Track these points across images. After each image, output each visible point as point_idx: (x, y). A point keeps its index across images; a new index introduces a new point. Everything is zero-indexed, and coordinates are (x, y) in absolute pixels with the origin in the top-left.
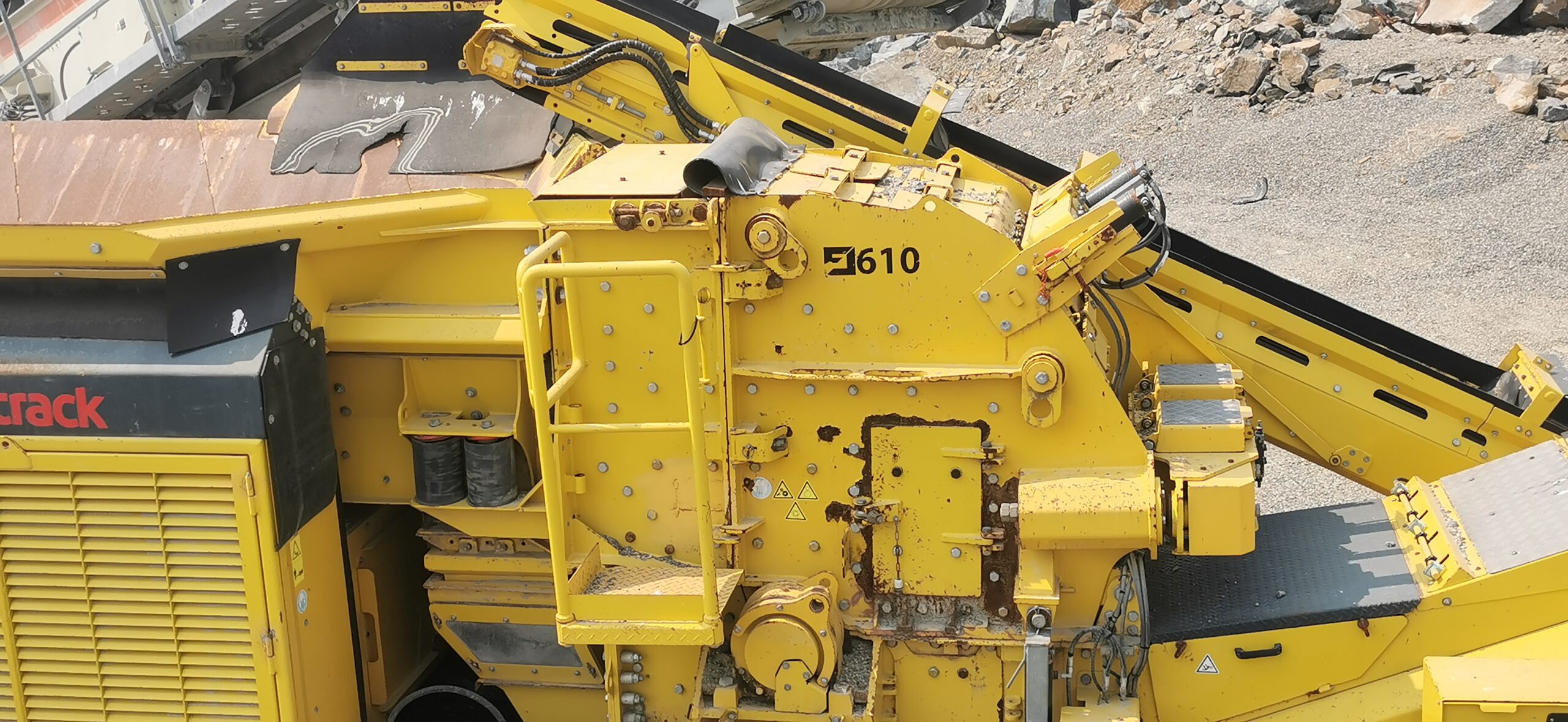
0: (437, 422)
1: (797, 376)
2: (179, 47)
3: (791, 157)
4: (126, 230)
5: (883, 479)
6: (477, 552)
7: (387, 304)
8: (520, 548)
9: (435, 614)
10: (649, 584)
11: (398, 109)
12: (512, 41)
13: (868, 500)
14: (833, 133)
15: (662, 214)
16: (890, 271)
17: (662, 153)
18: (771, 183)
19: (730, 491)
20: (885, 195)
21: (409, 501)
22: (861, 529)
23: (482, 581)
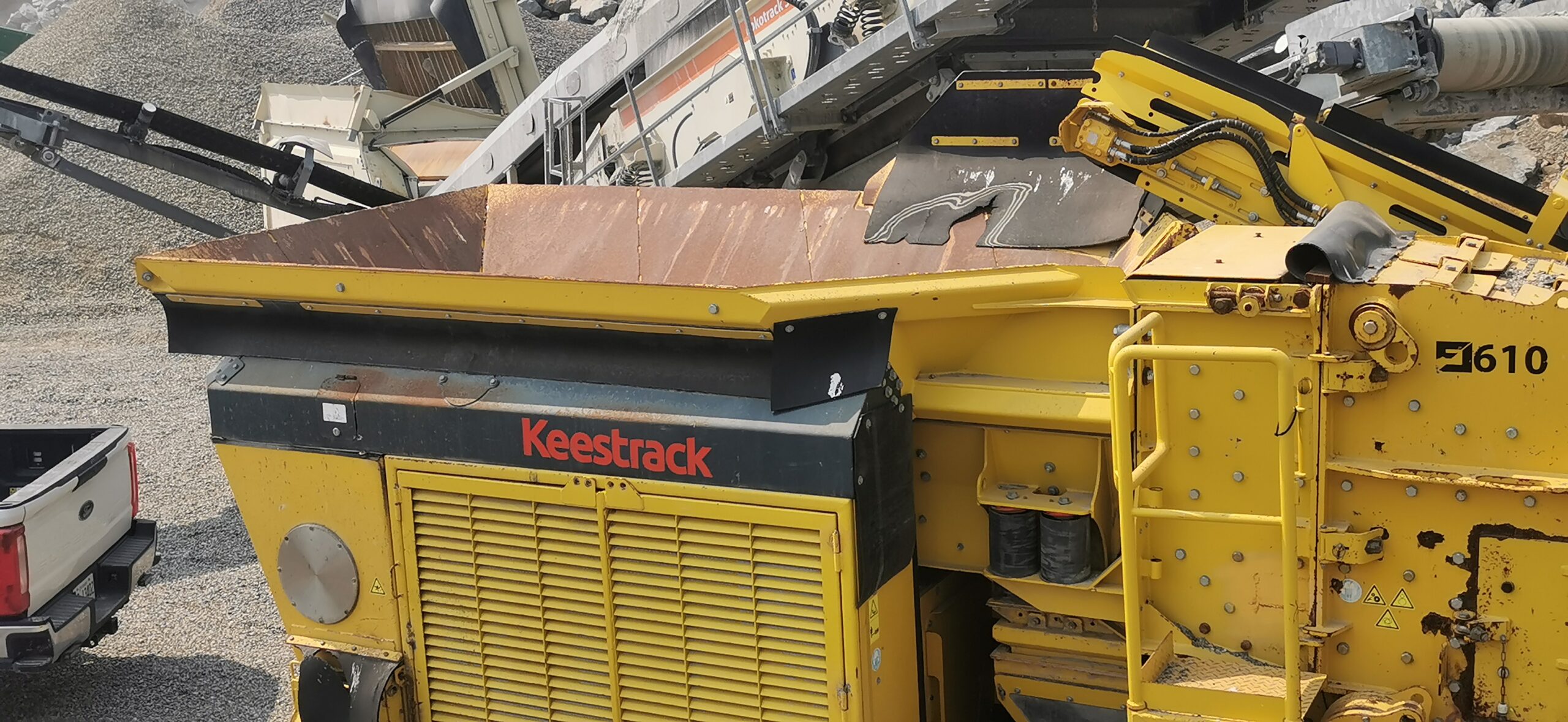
0: (1014, 495)
1: (1399, 476)
2: (782, 120)
3: (1400, 244)
4: (742, 293)
5: (1490, 594)
6: (1045, 628)
7: (973, 375)
8: (1088, 628)
9: (999, 684)
10: (1225, 679)
11: (988, 184)
12: (1108, 119)
13: (1472, 614)
14: (1446, 220)
15: (1260, 299)
16: (1512, 369)
17: (1259, 235)
18: (1379, 271)
19: (1316, 591)
20: (1508, 288)
21: (982, 571)
22: (1462, 646)
23: (1049, 657)
